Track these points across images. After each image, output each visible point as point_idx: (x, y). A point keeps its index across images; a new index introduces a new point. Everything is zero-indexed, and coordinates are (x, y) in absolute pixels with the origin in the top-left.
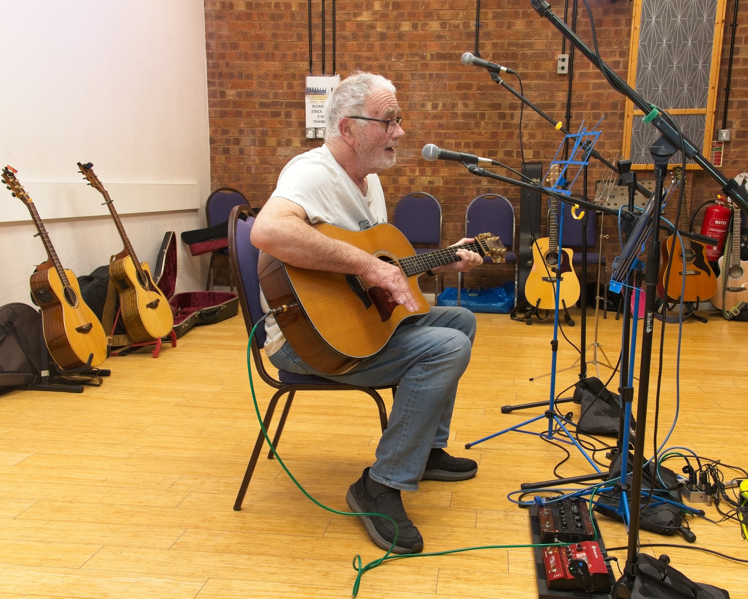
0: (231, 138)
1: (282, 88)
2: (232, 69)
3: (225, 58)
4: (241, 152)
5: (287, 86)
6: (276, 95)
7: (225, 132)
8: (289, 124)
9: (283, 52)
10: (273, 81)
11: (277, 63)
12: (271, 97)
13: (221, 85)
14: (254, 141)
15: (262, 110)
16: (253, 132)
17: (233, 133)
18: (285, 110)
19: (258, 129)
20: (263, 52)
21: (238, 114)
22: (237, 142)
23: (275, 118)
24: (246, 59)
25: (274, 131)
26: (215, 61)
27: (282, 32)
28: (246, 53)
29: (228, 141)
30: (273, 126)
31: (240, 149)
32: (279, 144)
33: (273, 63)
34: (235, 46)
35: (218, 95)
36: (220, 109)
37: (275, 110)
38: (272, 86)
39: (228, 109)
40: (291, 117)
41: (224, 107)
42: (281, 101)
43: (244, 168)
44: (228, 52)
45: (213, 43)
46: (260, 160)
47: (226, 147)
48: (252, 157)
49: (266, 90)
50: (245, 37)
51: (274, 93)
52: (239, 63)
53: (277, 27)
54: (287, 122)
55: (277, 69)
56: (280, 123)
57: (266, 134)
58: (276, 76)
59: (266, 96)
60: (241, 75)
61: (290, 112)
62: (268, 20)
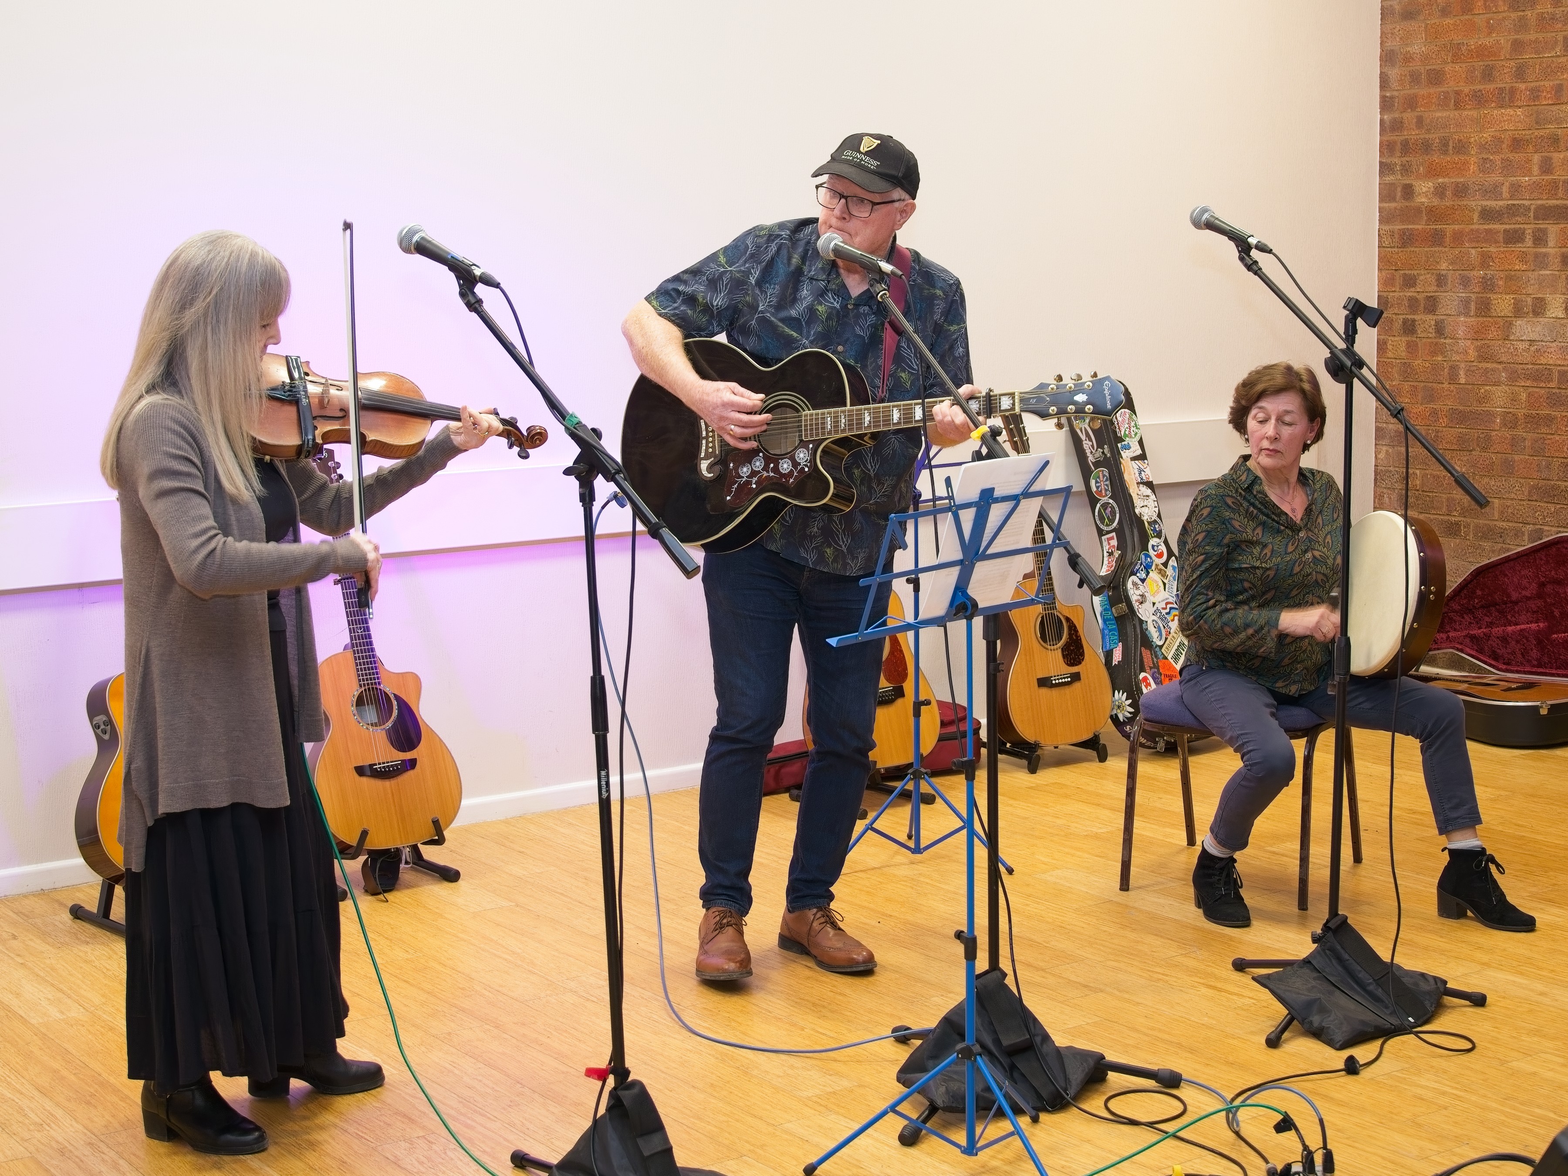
0: (1421, 297)
1: (1529, 173)
2: (1428, 131)
3: (1416, 108)
4: (1439, 329)
5: (1541, 167)
6: (1515, 189)
7: (1410, 282)
8: (1541, 261)
9: (1532, 84)
10: (1511, 156)
11: (1519, 112)
12: (1506, 195)
13: (1406, 169)
14: (1466, 302)
15: (1486, 227)
16: (1465, 282)
17: (1426, 285)
18: (1533, 226)
19: (1475, 273)
20: (1491, 87)
21: (1437, 239)
22: (1432, 304)
23: (1512, 247)
24: (1458, 106)
25: (1509, 278)
26: (1397, 115)
27: (1532, 36)
28: (1457, 93)
29: (1413, 304)
30: (1507, 267)
31: (1437, 323)
32: (1518, 311)
33: (1512, 113)
34: (1436, 78)
35: (1399, 194)
36: (1403, 227)
37: (1513, 226)
38: (1508, 167)
39: (1416, 227)
40: (1546, 245)
41: (1410, 223)
42: (1526, 203)
43: (1443, 370)
44: (1422, 91)
45: (1394, 73)
46: (1478, 349)
47: (1409, 317)
48: (1461, 343)
49: (1495, 178)
50: (1457, 53)
51: (1512, 185)
52: (1442, 117)
53: (1522, 25)
54: (1536, 256)
55: (1520, 126)
56: (1523, 257)
57: (1493, 285)
58: (1517, 144)
59: (1493, 191)
60: (1446, 145)
61: (1544, 232)
62: (1504, 12)
